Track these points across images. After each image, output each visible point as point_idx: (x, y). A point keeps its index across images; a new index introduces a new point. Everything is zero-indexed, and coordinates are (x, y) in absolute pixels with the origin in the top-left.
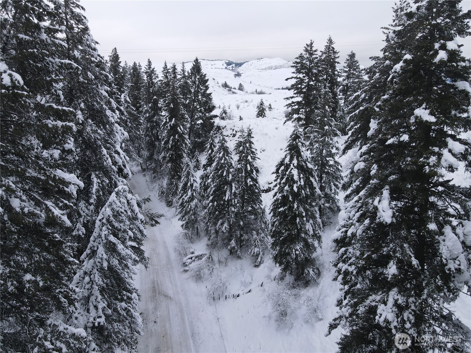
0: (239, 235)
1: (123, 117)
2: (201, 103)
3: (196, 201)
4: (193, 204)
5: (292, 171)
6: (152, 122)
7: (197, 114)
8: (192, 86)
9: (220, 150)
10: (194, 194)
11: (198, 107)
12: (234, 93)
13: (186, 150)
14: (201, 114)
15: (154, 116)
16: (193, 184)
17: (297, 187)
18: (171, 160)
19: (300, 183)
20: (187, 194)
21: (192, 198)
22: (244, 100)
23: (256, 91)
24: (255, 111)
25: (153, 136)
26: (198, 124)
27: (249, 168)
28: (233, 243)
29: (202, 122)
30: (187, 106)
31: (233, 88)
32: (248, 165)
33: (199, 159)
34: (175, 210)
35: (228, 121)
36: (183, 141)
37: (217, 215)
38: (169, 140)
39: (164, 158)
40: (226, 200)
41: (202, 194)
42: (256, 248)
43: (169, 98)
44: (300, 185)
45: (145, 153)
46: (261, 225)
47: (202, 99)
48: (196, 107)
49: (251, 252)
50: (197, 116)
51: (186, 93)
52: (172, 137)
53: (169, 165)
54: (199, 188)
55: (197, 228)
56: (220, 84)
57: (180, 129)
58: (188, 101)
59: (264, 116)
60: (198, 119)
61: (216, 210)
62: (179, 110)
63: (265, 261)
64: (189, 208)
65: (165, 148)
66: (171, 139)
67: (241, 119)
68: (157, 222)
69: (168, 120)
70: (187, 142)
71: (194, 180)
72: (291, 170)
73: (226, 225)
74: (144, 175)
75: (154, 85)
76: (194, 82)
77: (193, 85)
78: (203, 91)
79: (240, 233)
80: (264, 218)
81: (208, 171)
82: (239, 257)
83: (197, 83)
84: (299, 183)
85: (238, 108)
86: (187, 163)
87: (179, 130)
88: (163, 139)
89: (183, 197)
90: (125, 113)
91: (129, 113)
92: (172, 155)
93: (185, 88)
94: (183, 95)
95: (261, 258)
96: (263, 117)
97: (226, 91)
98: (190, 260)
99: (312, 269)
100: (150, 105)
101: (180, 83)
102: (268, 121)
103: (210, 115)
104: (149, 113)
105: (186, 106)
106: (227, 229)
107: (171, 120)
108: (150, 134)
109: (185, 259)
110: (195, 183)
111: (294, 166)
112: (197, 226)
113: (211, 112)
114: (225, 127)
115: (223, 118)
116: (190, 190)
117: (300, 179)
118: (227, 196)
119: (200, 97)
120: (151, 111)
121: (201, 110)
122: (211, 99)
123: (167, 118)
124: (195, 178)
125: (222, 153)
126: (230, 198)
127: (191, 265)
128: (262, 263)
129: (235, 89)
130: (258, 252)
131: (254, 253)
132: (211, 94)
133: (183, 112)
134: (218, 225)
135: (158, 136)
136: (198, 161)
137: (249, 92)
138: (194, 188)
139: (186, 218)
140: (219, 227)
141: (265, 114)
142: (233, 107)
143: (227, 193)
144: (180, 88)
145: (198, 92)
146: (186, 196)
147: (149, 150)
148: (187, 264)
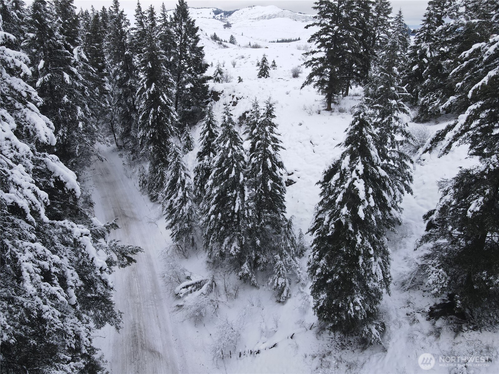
0: (254, 257)
1: (77, 84)
2: (189, 61)
3: (189, 203)
4: (186, 208)
5: (355, 183)
6: (126, 86)
7: (185, 75)
8: (176, 37)
9: (224, 137)
10: (187, 195)
11: (186, 66)
12: (225, 46)
13: (172, 127)
14: (190, 75)
15: (127, 79)
16: (184, 181)
17: (364, 210)
18: (153, 141)
19: (369, 202)
20: (177, 195)
21: (184, 201)
22: (240, 55)
23: (250, 45)
24: (256, 70)
25: (128, 106)
26: (187, 89)
27: (270, 165)
28: (246, 267)
29: (193, 86)
30: (171, 64)
31: (223, 40)
32: (268, 160)
33: (190, 136)
34: (161, 209)
35: (225, 84)
36: (169, 114)
37: (223, 233)
38: (148, 114)
39: (143, 137)
40: (236, 211)
41: (198, 194)
42: (280, 279)
43: (145, 55)
44: (369, 206)
45: (120, 129)
46: (286, 243)
47: (191, 56)
48: (183, 66)
49: (273, 284)
50: (185, 78)
51: (170, 47)
52: (153, 109)
53: (151, 147)
54: (193, 186)
55: (193, 239)
56: (209, 36)
57: (164, 98)
58: (172, 58)
59: (268, 76)
60: (186, 83)
61: (221, 225)
62: (160, 70)
63: (293, 295)
64: (181, 213)
65: (143, 124)
66: (151, 112)
67: (240, 80)
68: (130, 260)
69: (145, 86)
70: (174, 116)
71: (185, 174)
72: (353, 181)
73: (235, 244)
74: (121, 155)
75: (125, 35)
76: (180, 31)
77: (178, 35)
78: (191, 44)
79: (256, 255)
80: (290, 233)
81: (205, 161)
82: (254, 286)
83: (184, 32)
84: (366, 203)
85: (234, 65)
86: (175, 151)
87: (162, 99)
88: (141, 112)
89: (172, 198)
90: (80, 77)
91: (88, 77)
92: (154, 134)
93: (167, 39)
94: (166, 50)
95: (288, 291)
96: (266, 77)
97: (215, 44)
98: (185, 289)
99: (374, 326)
100: (121, 64)
101: (160, 33)
102: (273, 82)
103: (202, 77)
104: (121, 75)
105: (169, 65)
106: (237, 251)
107: (149, 86)
108: (124, 103)
109: (178, 289)
110: (187, 177)
111: (358, 174)
112: (193, 237)
113: (204, 72)
114: (223, 92)
115: (218, 80)
116: (180, 189)
117: (368, 196)
118: (237, 205)
119: (188, 52)
120: (123, 72)
121: (190, 70)
122: (202, 55)
123: (144, 83)
124: (187, 172)
125: (228, 142)
126: (241, 208)
127: (186, 298)
128: (289, 298)
129: (227, 42)
130: (283, 285)
131: (278, 285)
132: (202, 48)
133: (166, 74)
134: (224, 245)
135: (135, 106)
136: (188, 138)
137: (241, 45)
138: (186, 186)
139: (176, 227)
140: (225, 248)
141: (268, 73)
142: (229, 65)
143: (237, 201)
144: (160, 39)
145: (185, 45)
146: (175, 198)
147: (124, 124)
148: (181, 295)
